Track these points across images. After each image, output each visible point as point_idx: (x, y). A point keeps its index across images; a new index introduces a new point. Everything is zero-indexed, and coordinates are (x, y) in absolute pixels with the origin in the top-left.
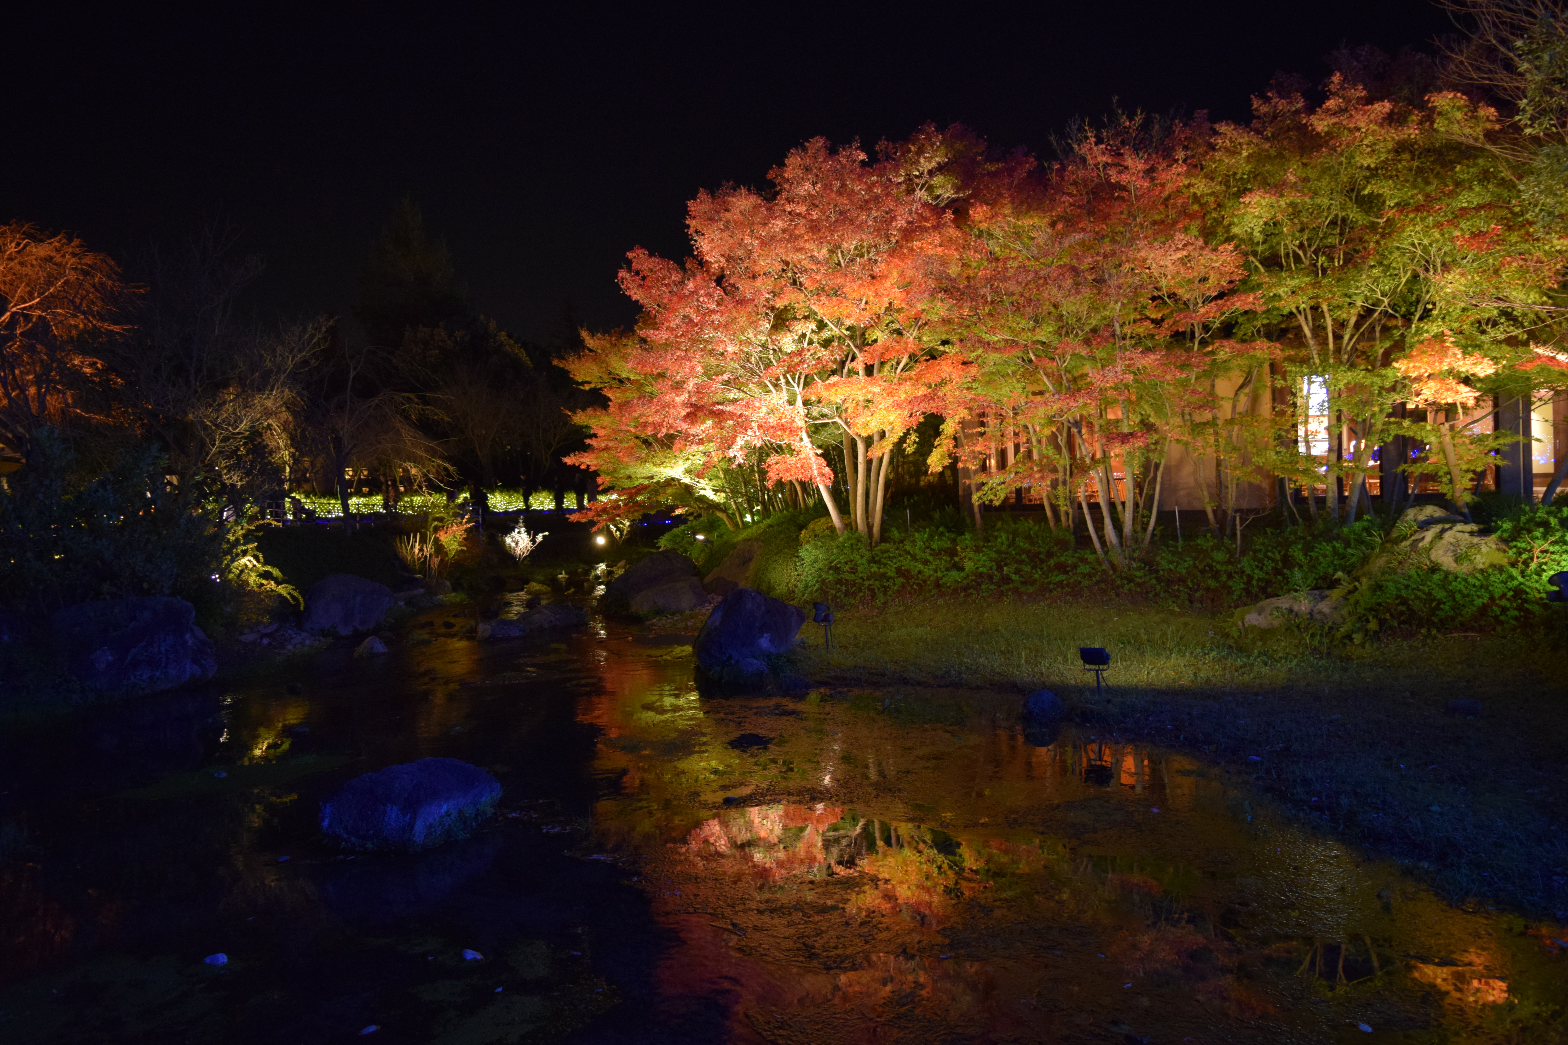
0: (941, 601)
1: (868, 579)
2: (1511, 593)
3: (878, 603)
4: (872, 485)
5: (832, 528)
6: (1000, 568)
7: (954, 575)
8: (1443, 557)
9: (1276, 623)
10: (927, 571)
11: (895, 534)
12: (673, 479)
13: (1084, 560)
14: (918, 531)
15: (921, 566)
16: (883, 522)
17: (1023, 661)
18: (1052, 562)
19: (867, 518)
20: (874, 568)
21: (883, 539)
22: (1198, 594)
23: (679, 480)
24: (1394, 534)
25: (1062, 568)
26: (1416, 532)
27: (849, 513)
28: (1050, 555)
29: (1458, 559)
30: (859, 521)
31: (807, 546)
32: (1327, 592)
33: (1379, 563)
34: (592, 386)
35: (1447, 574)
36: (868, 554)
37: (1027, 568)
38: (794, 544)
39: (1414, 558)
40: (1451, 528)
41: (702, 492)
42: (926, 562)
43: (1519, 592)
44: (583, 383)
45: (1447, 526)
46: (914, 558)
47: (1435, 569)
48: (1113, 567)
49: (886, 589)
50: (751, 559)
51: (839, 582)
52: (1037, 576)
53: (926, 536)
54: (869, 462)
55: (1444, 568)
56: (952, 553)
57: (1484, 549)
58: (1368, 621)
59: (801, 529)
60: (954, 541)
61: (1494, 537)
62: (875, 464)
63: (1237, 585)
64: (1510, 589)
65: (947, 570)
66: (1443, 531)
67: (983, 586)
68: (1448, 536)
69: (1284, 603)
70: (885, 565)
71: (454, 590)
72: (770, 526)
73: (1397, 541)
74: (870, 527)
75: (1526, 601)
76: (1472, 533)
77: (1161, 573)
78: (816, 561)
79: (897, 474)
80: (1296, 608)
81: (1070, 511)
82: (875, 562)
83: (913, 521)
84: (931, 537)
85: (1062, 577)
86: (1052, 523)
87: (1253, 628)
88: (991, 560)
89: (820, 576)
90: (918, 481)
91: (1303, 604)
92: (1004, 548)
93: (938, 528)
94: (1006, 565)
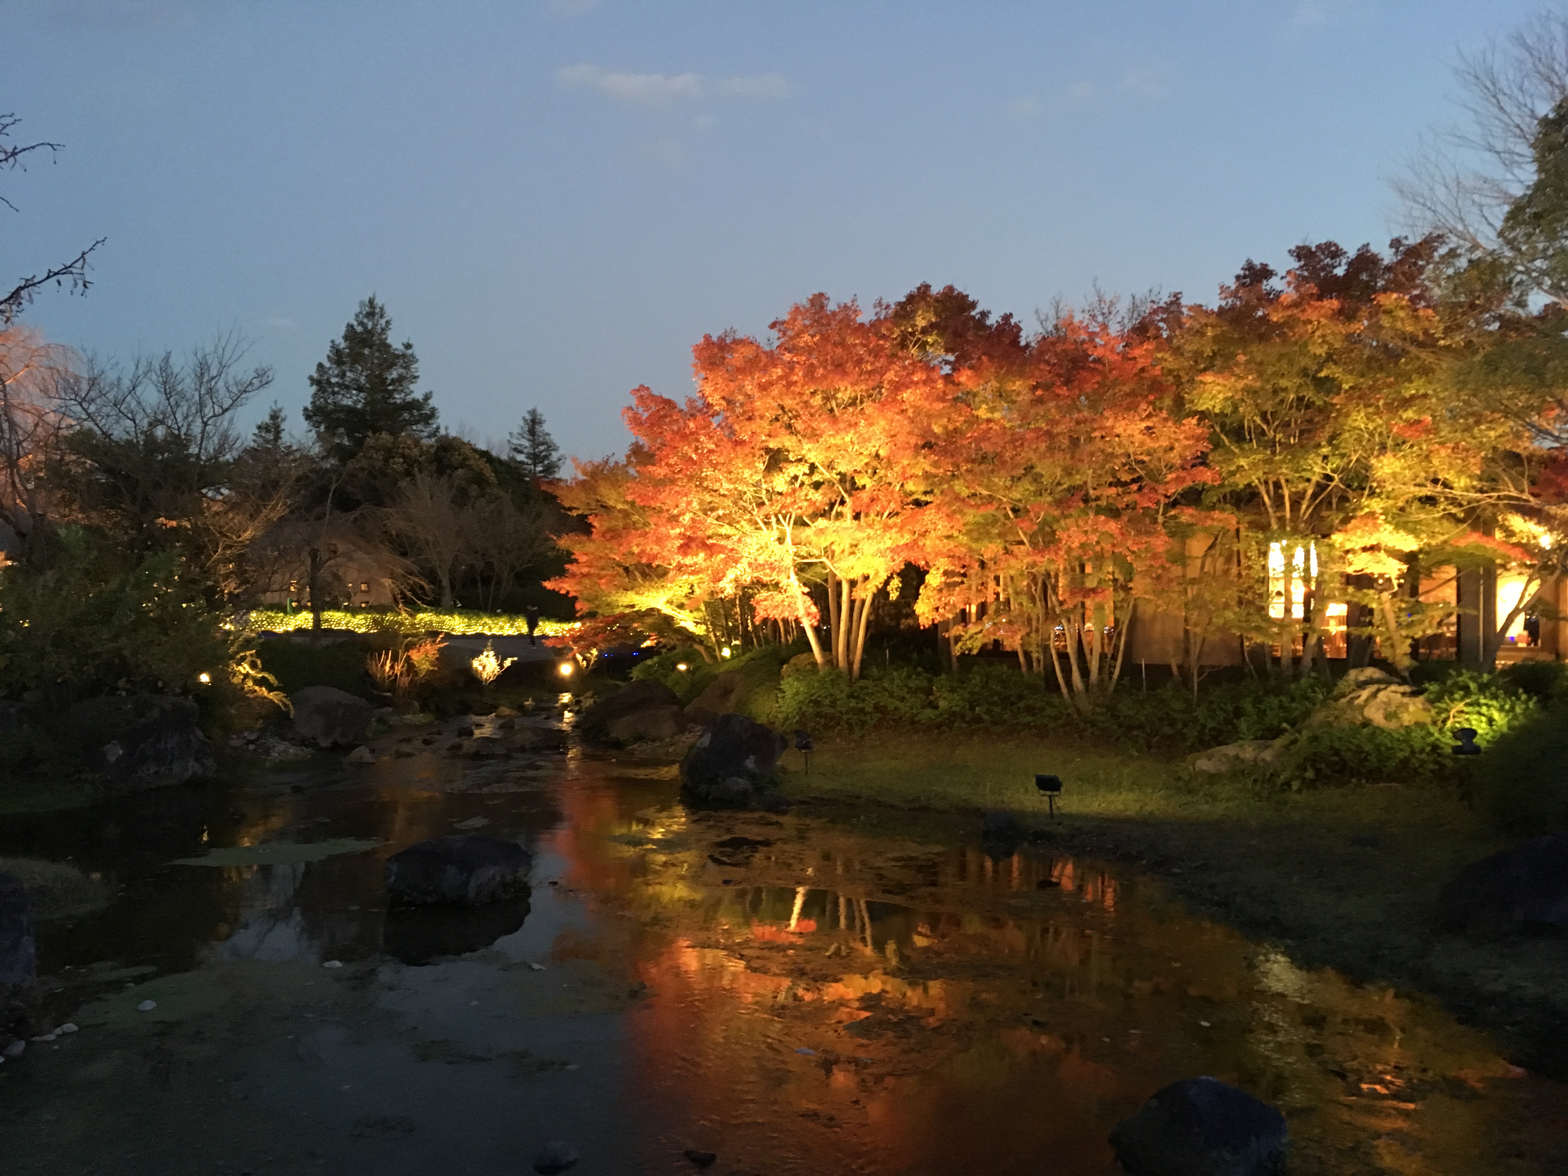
0: (915, 737)
1: (847, 713)
2: (1428, 749)
3: (855, 736)
4: (855, 624)
5: (814, 664)
6: (972, 708)
7: (929, 713)
8: (1374, 714)
9: (1224, 768)
10: (904, 707)
11: (874, 671)
12: (652, 609)
13: (1050, 704)
14: (896, 670)
15: (898, 703)
16: (863, 661)
17: (987, 791)
18: (1022, 704)
19: (848, 656)
20: (853, 703)
21: (862, 676)
22: (1155, 740)
23: (659, 611)
24: (1335, 693)
25: (1030, 710)
26: (1353, 690)
27: (831, 650)
28: (1020, 698)
29: (1388, 717)
30: (840, 658)
31: (790, 679)
32: (1270, 742)
33: (1319, 716)
34: (580, 512)
35: (1378, 728)
36: (847, 690)
37: (997, 709)
38: (776, 677)
39: (1349, 714)
40: (1385, 689)
41: (682, 624)
42: (902, 699)
43: (1435, 747)
44: (570, 509)
45: (1382, 686)
46: (891, 695)
47: (1367, 723)
48: (1079, 712)
49: (863, 723)
50: (732, 691)
51: (818, 715)
52: (1006, 717)
53: (904, 674)
54: (852, 602)
55: (1375, 724)
56: (929, 692)
57: (1411, 708)
58: (1305, 770)
59: (782, 664)
60: (930, 681)
61: (1421, 698)
62: (857, 604)
63: (1192, 733)
64: (1429, 745)
65: (923, 707)
66: (1378, 691)
67: (956, 724)
68: (1382, 696)
69: (1231, 750)
70: (864, 700)
71: (422, 711)
72: (752, 659)
73: (1336, 699)
74: (850, 664)
75: (1440, 755)
76: (1404, 694)
77: (1122, 719)
78: (797, 693)
79: (877, 615)
80: (1242, 756)
81: (1042, 658)
82: (854, 698)
83: (892, 662)
84: (909, 677)
85: (1029, 719)
86: (1024, 669)
87: (1203, 772)
88: (964, 700)
89: (800, 708)
90: (898, 624)
91: (1248, 751)
92: (976, 690)
93: (915, 668)
94: (978, 705)
